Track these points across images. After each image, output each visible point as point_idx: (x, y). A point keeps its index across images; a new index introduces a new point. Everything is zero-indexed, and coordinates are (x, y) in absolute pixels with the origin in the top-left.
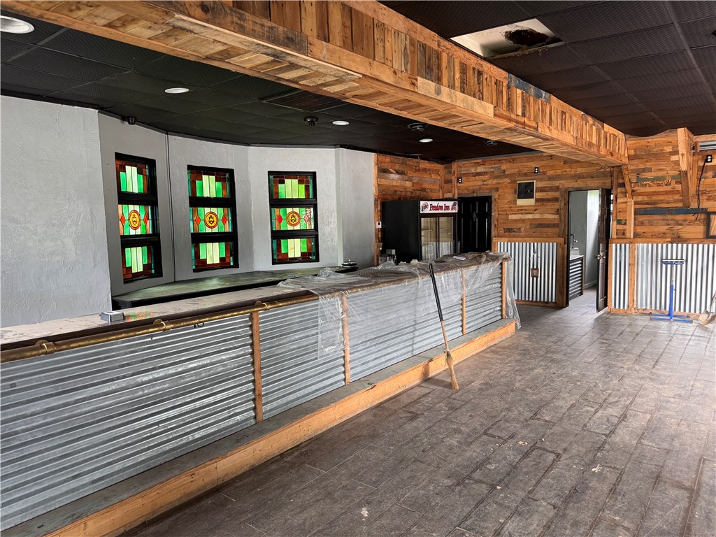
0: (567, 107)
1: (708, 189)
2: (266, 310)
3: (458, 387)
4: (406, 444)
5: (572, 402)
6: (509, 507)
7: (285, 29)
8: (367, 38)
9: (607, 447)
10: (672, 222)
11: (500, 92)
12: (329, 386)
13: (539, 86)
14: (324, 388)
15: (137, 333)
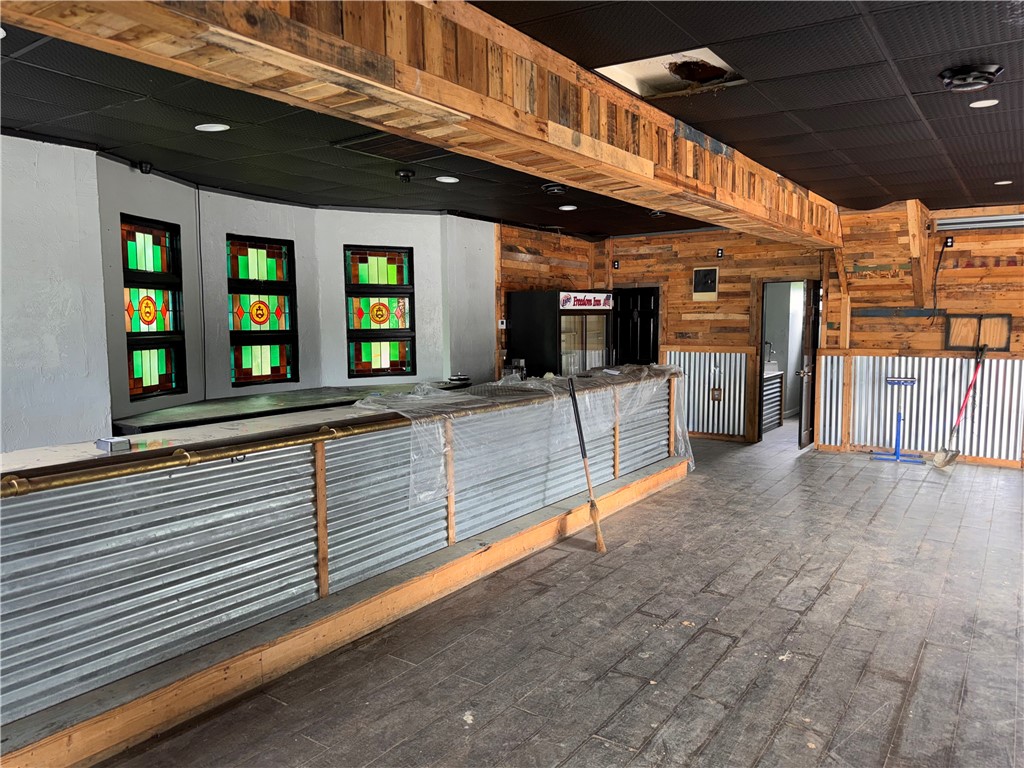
0: (757, 167)
1: (947, 284)
2: (335, 438)
3: (604, 549)
4: (529, 626)
5: (758, 570)
6: (665, 708)
7: (364, 51)
8: (478, 66)
9: (801, 628)
10: (901, 327)
11: (663, 145)
12: (424, 547)
13: (718, 137)
14: (417, 550)
15: (150, 467)
